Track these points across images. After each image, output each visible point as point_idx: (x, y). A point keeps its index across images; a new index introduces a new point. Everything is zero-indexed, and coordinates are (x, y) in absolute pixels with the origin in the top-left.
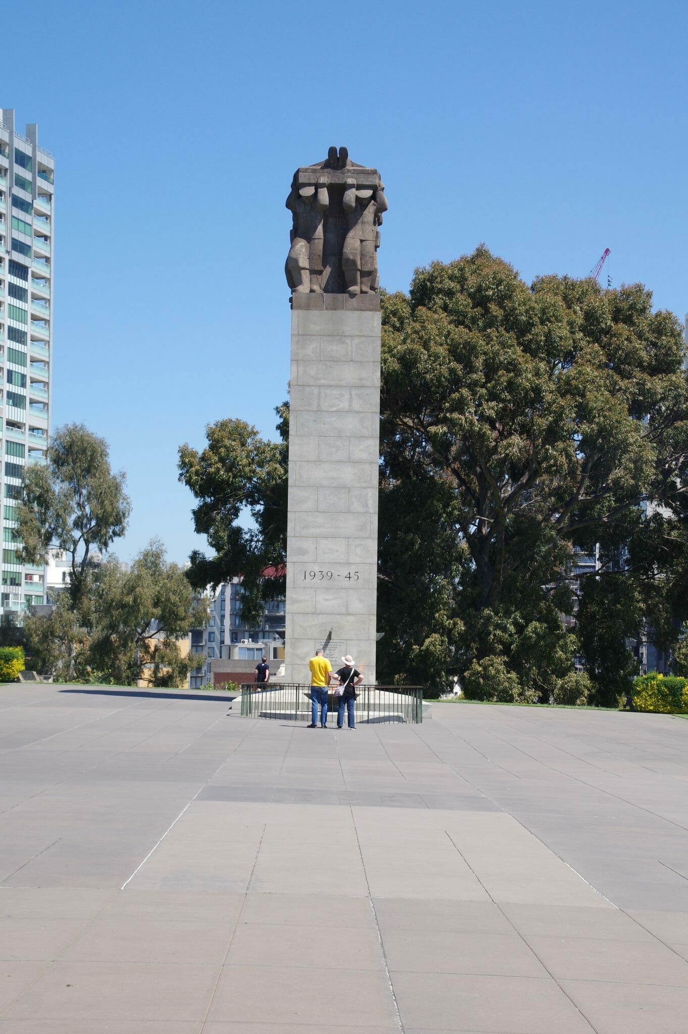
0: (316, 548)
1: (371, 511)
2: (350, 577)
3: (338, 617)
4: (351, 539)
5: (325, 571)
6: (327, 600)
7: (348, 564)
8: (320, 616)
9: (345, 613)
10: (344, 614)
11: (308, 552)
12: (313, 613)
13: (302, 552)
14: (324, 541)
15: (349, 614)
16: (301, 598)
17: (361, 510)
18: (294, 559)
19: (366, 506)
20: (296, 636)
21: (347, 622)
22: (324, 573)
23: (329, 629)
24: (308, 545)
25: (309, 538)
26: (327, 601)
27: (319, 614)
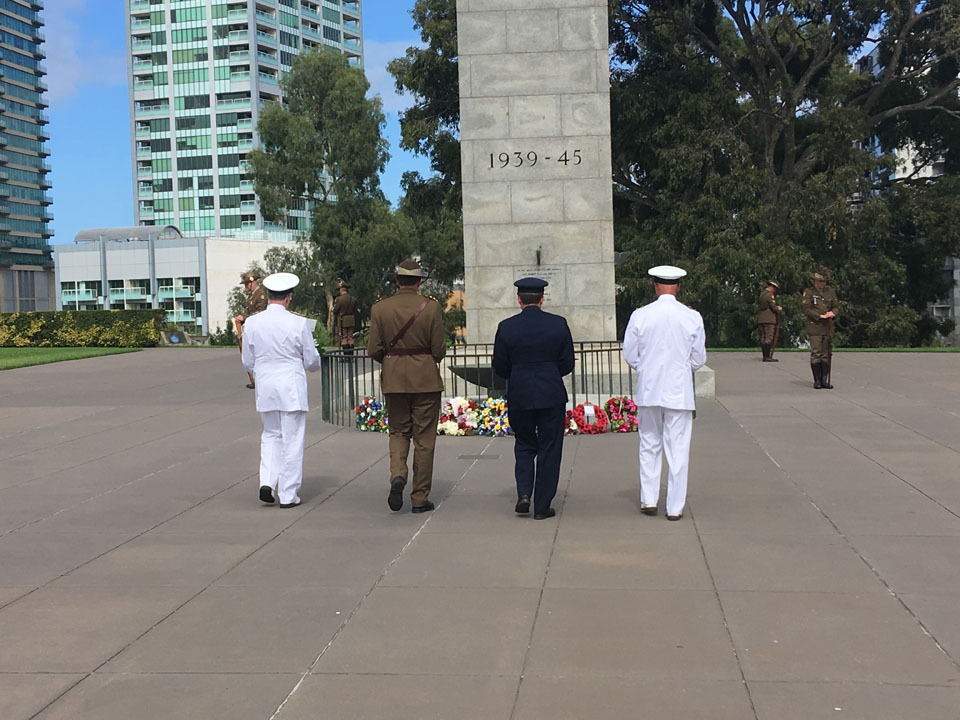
0: (508, 114)
1: (597, 45)
2: (566, 160)
3: (550, 227)
4: (567, 96)
5: (524, 152)
6: (531, 200)
7: (562, 138)
8: (521, 228)
9: (561, 219)
10: (560, 223)
11: (494, 122)
12: (507, 224)
13: (485, 122)
14: (520, 103)
15: (566, 221)
16: (487, 199)
17: (582, 45)
18: (473, 135)
19: (588, 37)
20: (482, 262)
21: (566, 234)
22: (524, 156)
23: (537, 248)
24: (495, 110)
25: (496, 99)
26: (531, 202)
27: (517, 224)
